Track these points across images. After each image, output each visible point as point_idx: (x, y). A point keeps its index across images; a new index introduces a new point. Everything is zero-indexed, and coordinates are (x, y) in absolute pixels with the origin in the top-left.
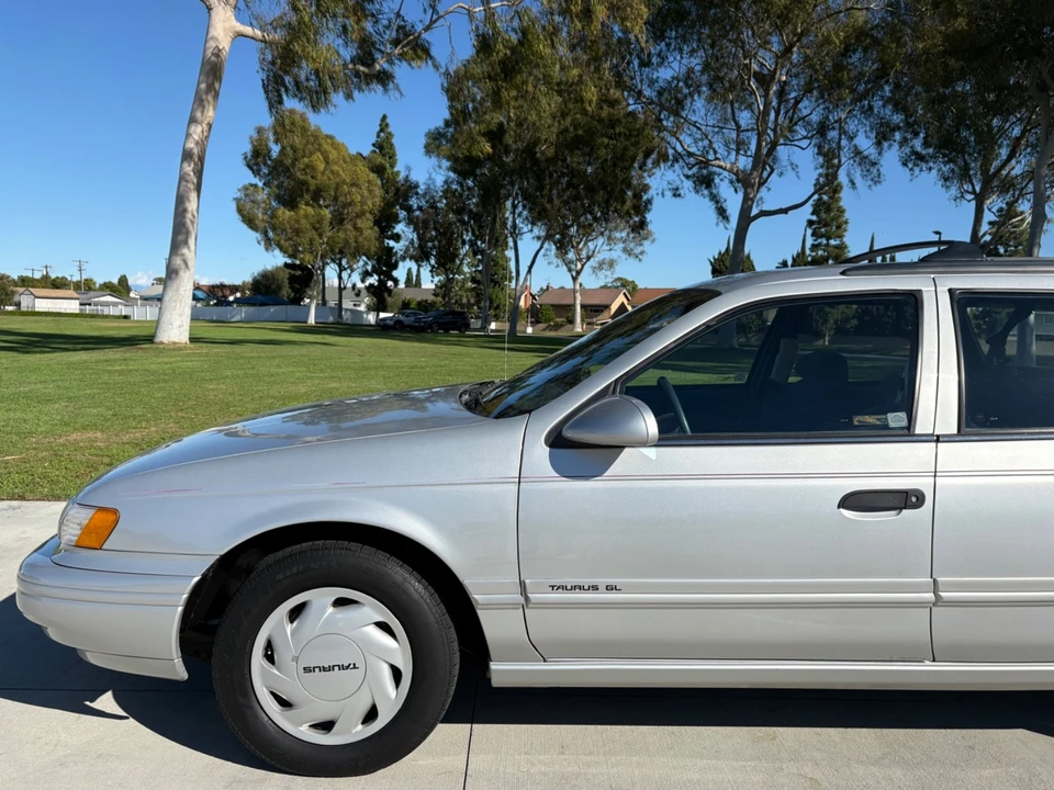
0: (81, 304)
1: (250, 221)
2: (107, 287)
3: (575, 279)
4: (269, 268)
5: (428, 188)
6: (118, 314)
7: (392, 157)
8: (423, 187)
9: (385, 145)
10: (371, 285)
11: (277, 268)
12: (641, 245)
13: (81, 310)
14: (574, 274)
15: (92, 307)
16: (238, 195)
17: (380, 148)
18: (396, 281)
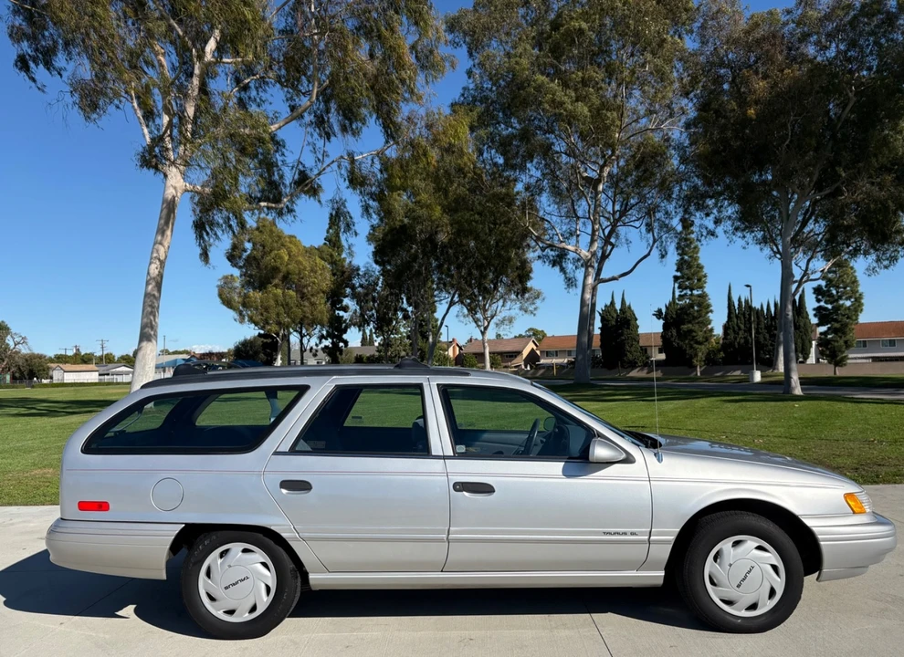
0: (100, 375)
1: (228, 303)
2: (124, 360)
3: (483, 333)
4: (248, 338)
5: (366, 272)
6: (129, 381)
7: (339, 247)
8: (363, 270)
9: (334, 238)
10: (326, 347)
11: (255, 338)
12: (534, 303)
13: (100, 380)
14: (482, 328)
15: (110, 377)
16: (219, 283)
17: (330, 241)
18: (346, 343)
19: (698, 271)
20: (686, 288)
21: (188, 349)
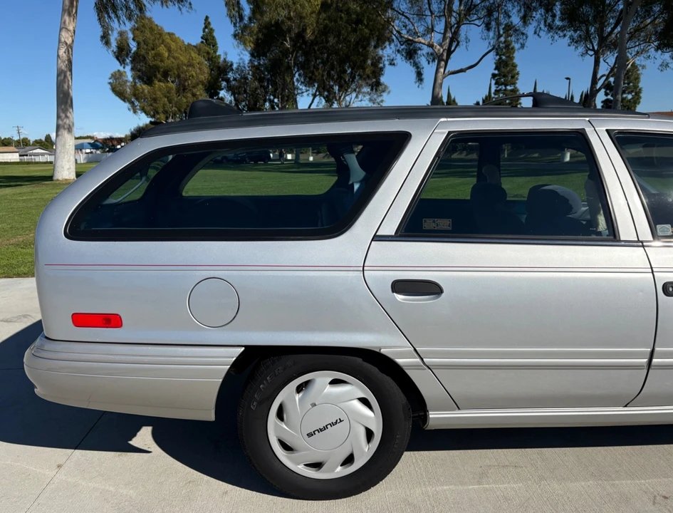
0: (20, 156)
1: (120, 94)
2: (38, 143)
4: (141, 125)
5: (239, 66)
6: (45, 161)
7: (215, 45)
8: (236, 65)
9: (209, 37)
11: (147, 125)
12: (381, 96)
13: (21, 159)
15: (29, 157)
16: (111, 80)
17: (206, 40)
19: (513, 70)
20: (501, 85)
21: (91, 135)
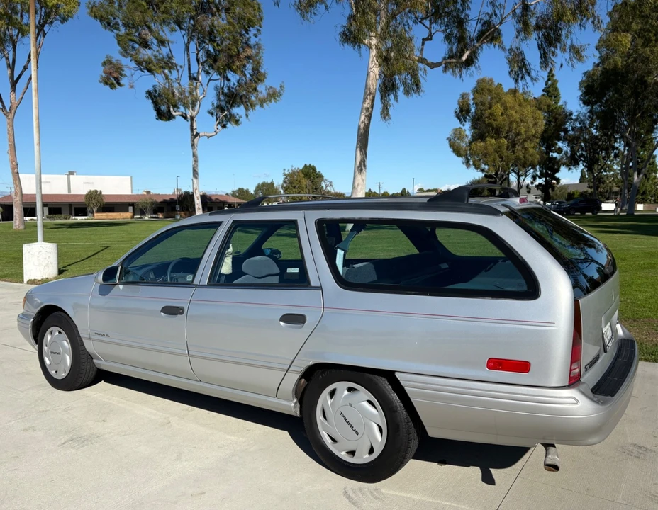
1: (457, 152)
5: (578, 115)
7: (557, 96)
8: (575, 114)
9: (551, 89)
10: (540, 184)
17: (548, 92)
18: (558, 180)
